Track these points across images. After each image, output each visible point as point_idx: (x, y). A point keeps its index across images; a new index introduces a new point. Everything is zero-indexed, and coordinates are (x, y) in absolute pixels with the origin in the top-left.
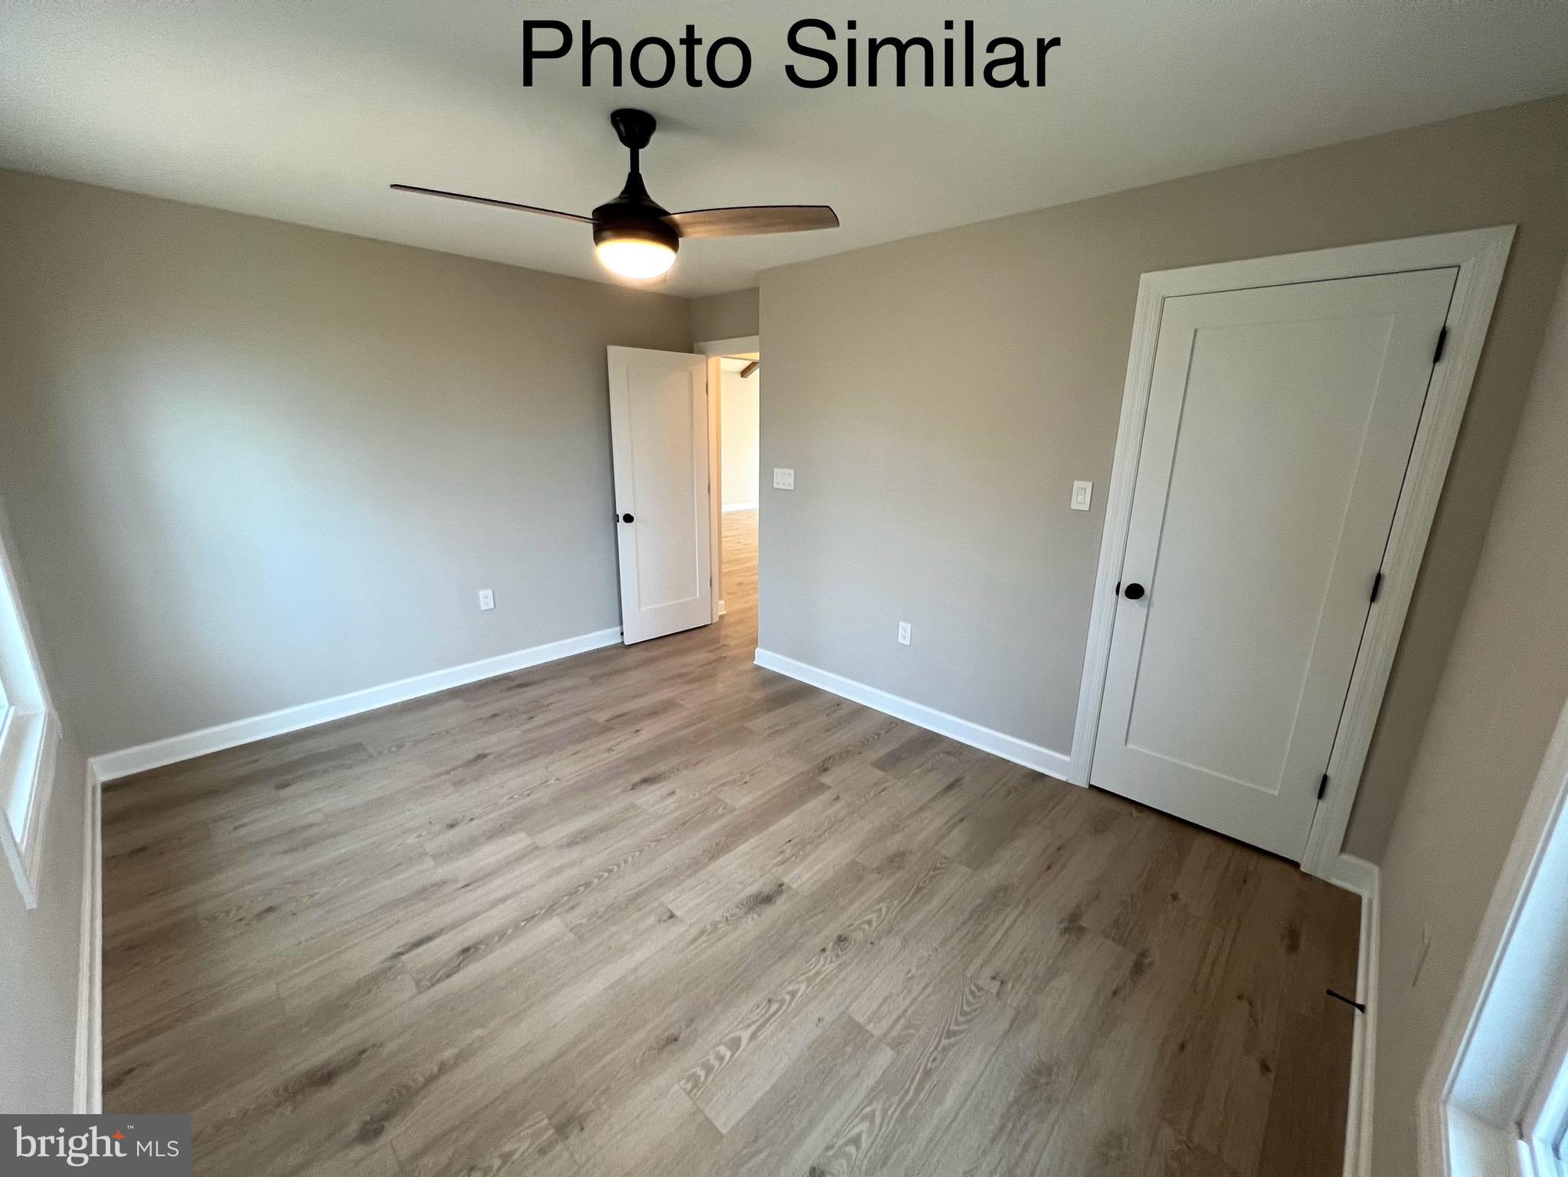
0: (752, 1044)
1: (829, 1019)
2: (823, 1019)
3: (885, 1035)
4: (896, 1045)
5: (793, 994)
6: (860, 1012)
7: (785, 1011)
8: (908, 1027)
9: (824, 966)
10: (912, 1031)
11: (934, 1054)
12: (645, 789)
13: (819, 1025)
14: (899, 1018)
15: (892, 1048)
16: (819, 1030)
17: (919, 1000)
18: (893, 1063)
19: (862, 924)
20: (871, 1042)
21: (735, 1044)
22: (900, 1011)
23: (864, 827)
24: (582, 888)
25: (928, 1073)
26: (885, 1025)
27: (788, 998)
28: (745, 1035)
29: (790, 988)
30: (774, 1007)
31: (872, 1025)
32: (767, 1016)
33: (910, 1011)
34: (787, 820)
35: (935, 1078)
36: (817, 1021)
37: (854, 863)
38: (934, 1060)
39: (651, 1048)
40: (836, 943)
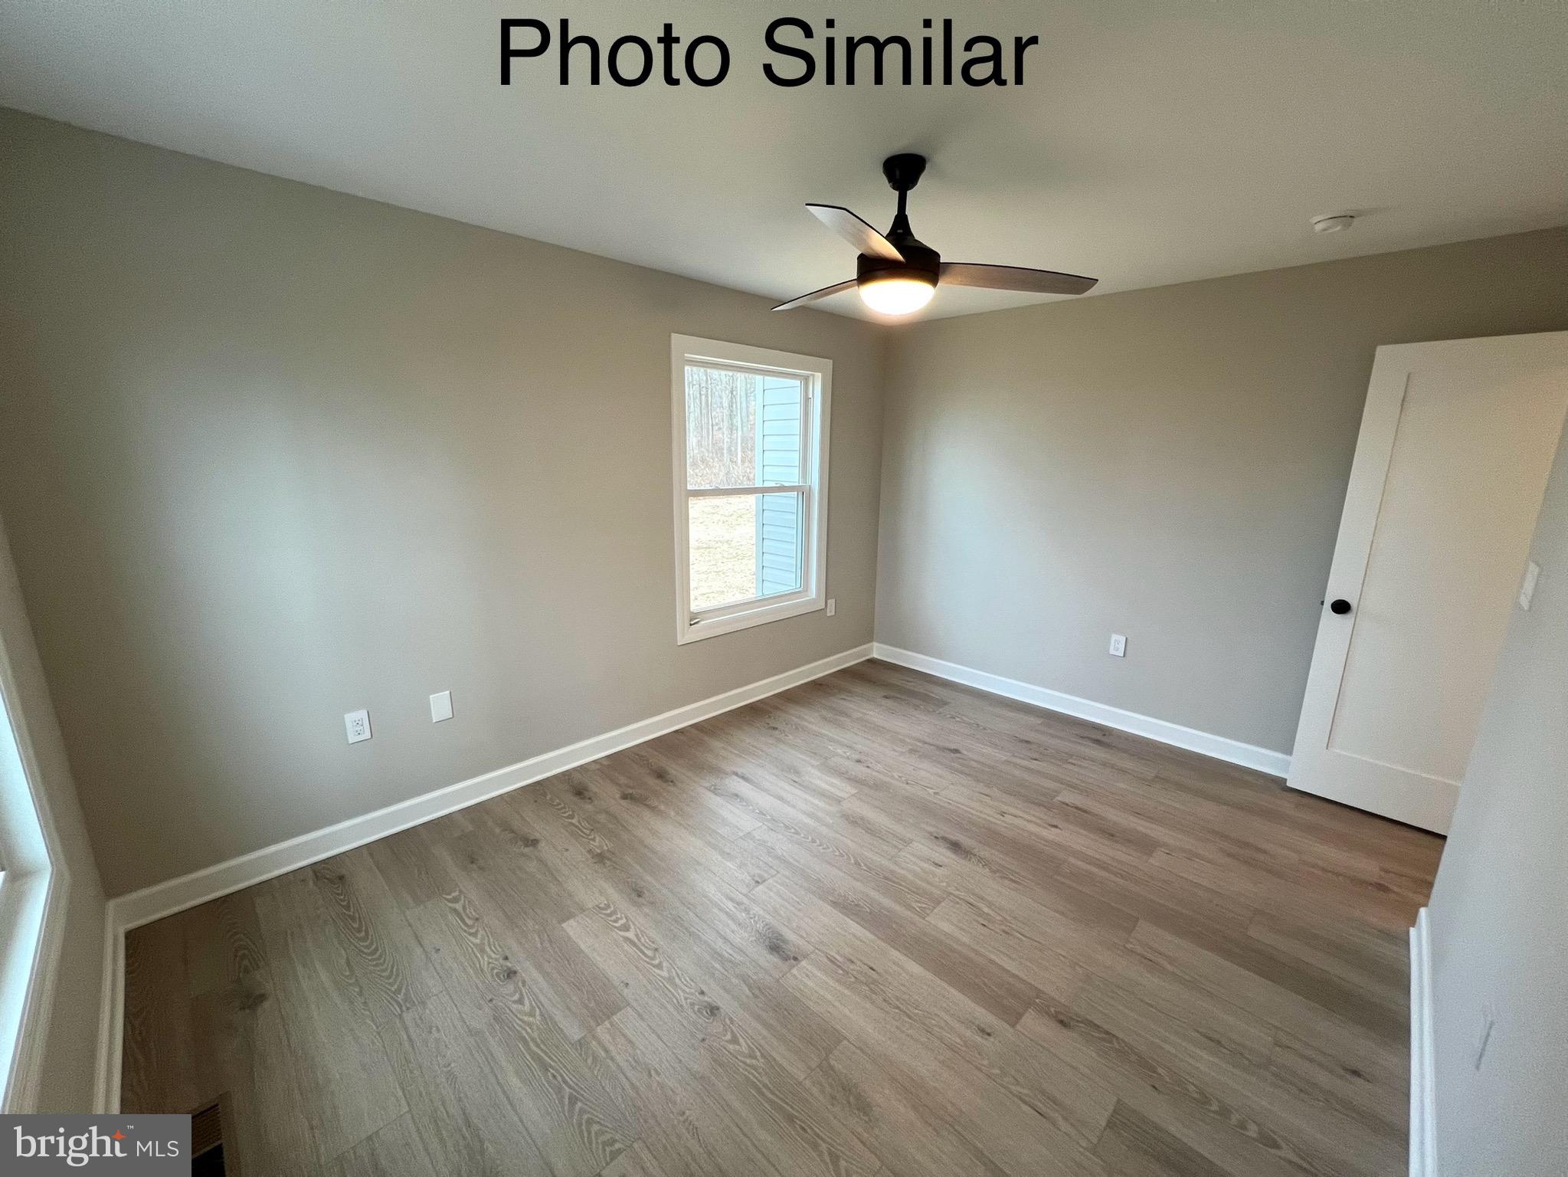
0: (622, 939)
1: (626, 991)
2: (626, 986)
3: (594, 1037)
4: (581, 1043)
5: (659, 966)
6: (626, 1019)
7: (642, 959)
8: (595, 1059)
9: (684, 991)
10: (590, 1061)
11: (559, 1078)
12: (940, 846)
13: (622, 984)
14: (606, 1051)
15: (579, 1041)
16: (616, 983)
17: (621, 1076)
18: (565, 1037)
19: (732, 1032)
20: (593, 1024)
21: (625, 928)
22: (614, 1054)
23: (923, 1064)
24: (793, 831)
25: (545, 1067)
26: (606, 1038)
27: (656, 962)
28: (631, 935)
29: (664, 964)
30: (649, 953)
31: (609, 1026)
32: (643, 948)
33: (611, 1063)
34: (915, 968)
35: (539, 1073)
36: (627, 981)
37: (838, 1038)
38: (554, 1076)
39: (636, 884)
40: (709, 1004)
